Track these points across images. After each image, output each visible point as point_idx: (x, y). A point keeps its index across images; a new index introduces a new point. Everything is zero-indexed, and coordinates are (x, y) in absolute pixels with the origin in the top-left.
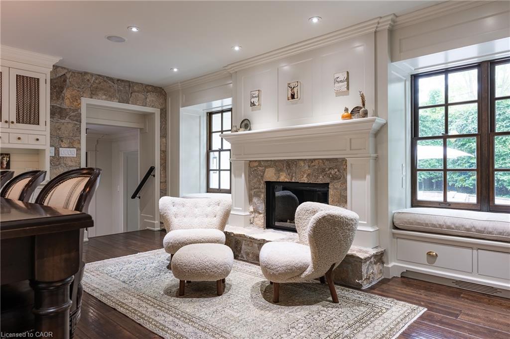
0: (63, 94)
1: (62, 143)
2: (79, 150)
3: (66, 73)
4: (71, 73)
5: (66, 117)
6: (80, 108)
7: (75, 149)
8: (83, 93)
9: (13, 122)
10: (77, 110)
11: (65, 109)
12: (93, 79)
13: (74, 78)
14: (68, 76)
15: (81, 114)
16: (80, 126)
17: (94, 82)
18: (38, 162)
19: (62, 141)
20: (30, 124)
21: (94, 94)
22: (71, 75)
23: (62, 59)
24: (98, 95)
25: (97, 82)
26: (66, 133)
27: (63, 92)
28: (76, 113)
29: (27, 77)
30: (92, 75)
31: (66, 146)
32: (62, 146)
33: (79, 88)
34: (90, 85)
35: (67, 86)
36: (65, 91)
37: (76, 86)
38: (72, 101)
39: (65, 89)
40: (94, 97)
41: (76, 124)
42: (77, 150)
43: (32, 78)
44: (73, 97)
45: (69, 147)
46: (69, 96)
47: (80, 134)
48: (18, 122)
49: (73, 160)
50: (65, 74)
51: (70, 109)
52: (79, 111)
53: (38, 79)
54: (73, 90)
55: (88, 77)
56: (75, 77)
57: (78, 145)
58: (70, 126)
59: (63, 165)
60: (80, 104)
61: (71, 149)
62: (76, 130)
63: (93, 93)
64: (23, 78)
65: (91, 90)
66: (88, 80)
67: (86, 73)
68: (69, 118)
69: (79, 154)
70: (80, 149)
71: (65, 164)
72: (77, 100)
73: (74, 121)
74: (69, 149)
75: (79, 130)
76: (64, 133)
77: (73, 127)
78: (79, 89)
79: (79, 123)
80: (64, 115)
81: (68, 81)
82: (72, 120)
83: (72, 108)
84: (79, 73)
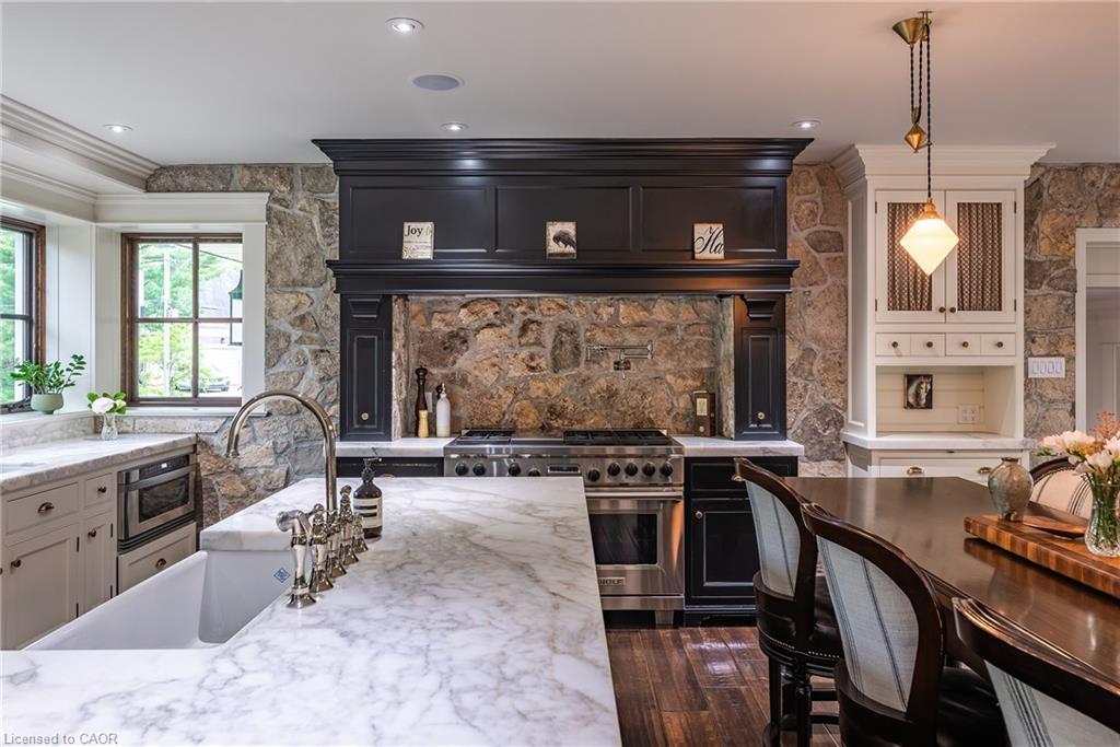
0: (1034, 229)
1: (1033, 346)
2: (1071, 359)
3: (1042, 175)
4: (1051, 173)
5: (1042, 284)
6: (1073, 257)
7: (1063, 360)
8: (1082, 216)
9: (952, 310)
10: (1066, 262)
11: (1040, 264)
12: (1105, 176)
13: (1061, 185)
14: (1046, 181)
15: (1075, 270)
16: (1074, 302)
17: (1105, 184)
18: (983, 390)
19: (1033, 341)
20: (983, 309)
21: (1106, 217)
22: (1053, 179)
23: (1053, 147)
24: (1116, 216)
25: (1113, 182)
26: (1041, 320)
27: (1036, 223)
28: (1065, 269)
29: (977, 204)
30: (1101, 167)
31: (1042, 352)
32: (1035, 353)
33: (1070, 206)
34: (1096, 194)
35: (1044, 207)
36: (1039, 219)
37: (1065, 203)
38: (1054, 241)
39: (1040, 215)
40: (1107, 222)
41: (1064, 298)
42: (1067, 362)
43: (987, 204)
44: (1058, 230)
45: (1048, 355)
46: (1048, 231)
47: (1074, 320)
48: (961, 308)
49: (1057, 387)
50: (1038, 180)
51: (1050, 261)
52: (1071, 263)
53: (999, 205)
54: (1058, 214)
55: (1091, 176)
56: (1061, 180)
57: (1070, 349)
58: (1051, 302)
59: (1035, 398)
60: (1074, 246)
61: (1053, 359)
62: (1063, 312)
63: (1104, 212)
64: (970, 209)
65: (1099, 208)
66: (1093, 184)
67: (1086, 167)
68: (1048, 284)
69: (1070, 372)
70: (1074, 358)
71: (1041, 396)
72: (1067, 237)
73: (1059, 289)
74: (1046, 359)
75: (1071, 311)
76: (1037, 322)
77: (1057, 304)
78: (1071, 210)
79: (1069, 294)
80: (1037, 279)
81: (1045, 194)
82: (1054, 288)
83: (1055, 259)
84: (1070, 169)
